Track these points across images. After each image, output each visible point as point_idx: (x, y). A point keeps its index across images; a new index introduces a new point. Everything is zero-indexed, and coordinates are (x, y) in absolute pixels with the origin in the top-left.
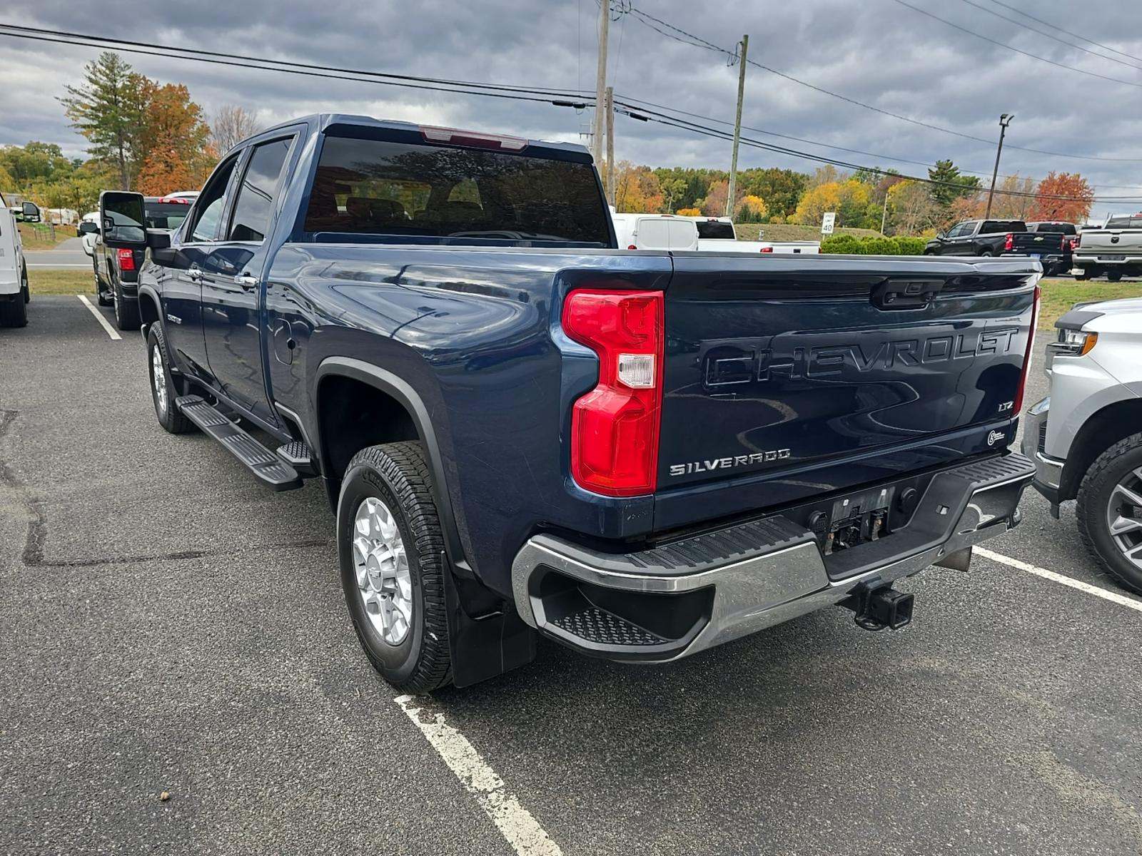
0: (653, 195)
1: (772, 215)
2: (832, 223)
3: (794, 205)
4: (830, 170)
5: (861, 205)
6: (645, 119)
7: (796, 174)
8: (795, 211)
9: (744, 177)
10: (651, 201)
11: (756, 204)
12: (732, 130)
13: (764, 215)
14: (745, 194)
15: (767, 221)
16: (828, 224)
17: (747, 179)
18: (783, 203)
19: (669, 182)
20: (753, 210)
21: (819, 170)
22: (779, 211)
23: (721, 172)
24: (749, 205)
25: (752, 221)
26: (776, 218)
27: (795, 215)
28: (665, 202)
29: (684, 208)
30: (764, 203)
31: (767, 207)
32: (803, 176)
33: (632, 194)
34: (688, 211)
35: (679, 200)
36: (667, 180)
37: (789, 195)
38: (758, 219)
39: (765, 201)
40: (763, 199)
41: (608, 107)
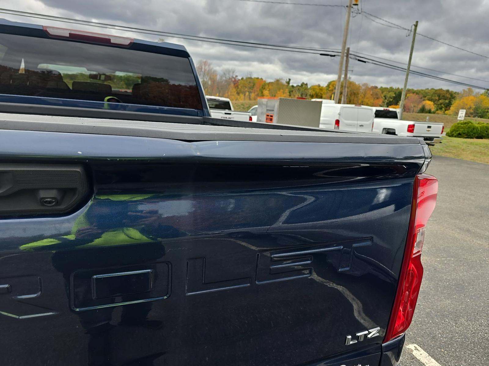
0: (377, 98)
1: (437, 110)
2: (464, 115)
3: (450, 106)
4: (470, 90)
5: (486, 108)
6: (365, 62)
7: (452, 92)
8: (449, 109)
9: (425, 92)
10: (376, 101)
11: (429, 104)
12: (406, 67)
13: (433, 110)
14: (424, 100)
15: (434, 113)
16: (461, 115)
17: (426, 93)
18: (444, 105)
19: (386, 93)
20: (427, 108)
21: (464, 90)
22: (441, 109)
23: (413, 90)
24: (426, 105)
25: (426, 112)
26: (439, 112)
27: (450, 111)
28: (383, 102)
29: (393, 105)
30: (434, 104)
31: (435, 106)
32: (456, 93)
33: (367, 98)
34: (395, 106)
35: (390, 101)
36: (385, 92)
37: (447, 101)
38: (430, 112)
39: (435, 104)
40: (434, 102)
41: (347, 56)
